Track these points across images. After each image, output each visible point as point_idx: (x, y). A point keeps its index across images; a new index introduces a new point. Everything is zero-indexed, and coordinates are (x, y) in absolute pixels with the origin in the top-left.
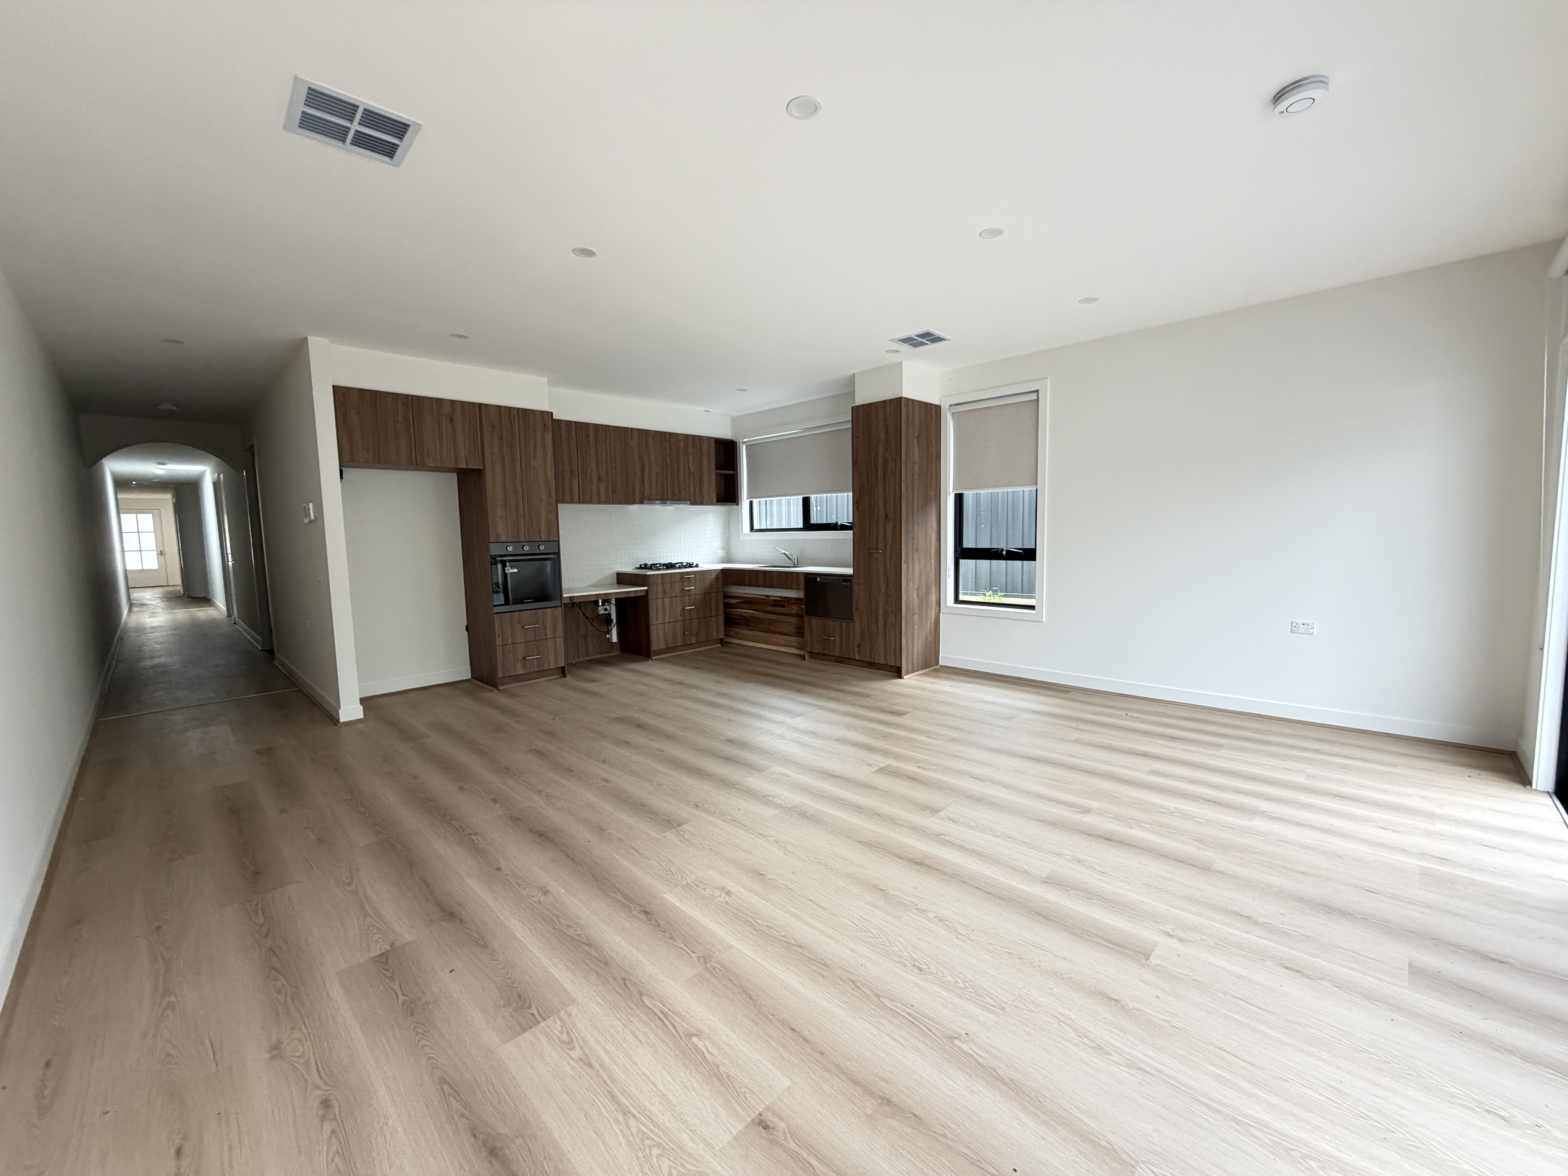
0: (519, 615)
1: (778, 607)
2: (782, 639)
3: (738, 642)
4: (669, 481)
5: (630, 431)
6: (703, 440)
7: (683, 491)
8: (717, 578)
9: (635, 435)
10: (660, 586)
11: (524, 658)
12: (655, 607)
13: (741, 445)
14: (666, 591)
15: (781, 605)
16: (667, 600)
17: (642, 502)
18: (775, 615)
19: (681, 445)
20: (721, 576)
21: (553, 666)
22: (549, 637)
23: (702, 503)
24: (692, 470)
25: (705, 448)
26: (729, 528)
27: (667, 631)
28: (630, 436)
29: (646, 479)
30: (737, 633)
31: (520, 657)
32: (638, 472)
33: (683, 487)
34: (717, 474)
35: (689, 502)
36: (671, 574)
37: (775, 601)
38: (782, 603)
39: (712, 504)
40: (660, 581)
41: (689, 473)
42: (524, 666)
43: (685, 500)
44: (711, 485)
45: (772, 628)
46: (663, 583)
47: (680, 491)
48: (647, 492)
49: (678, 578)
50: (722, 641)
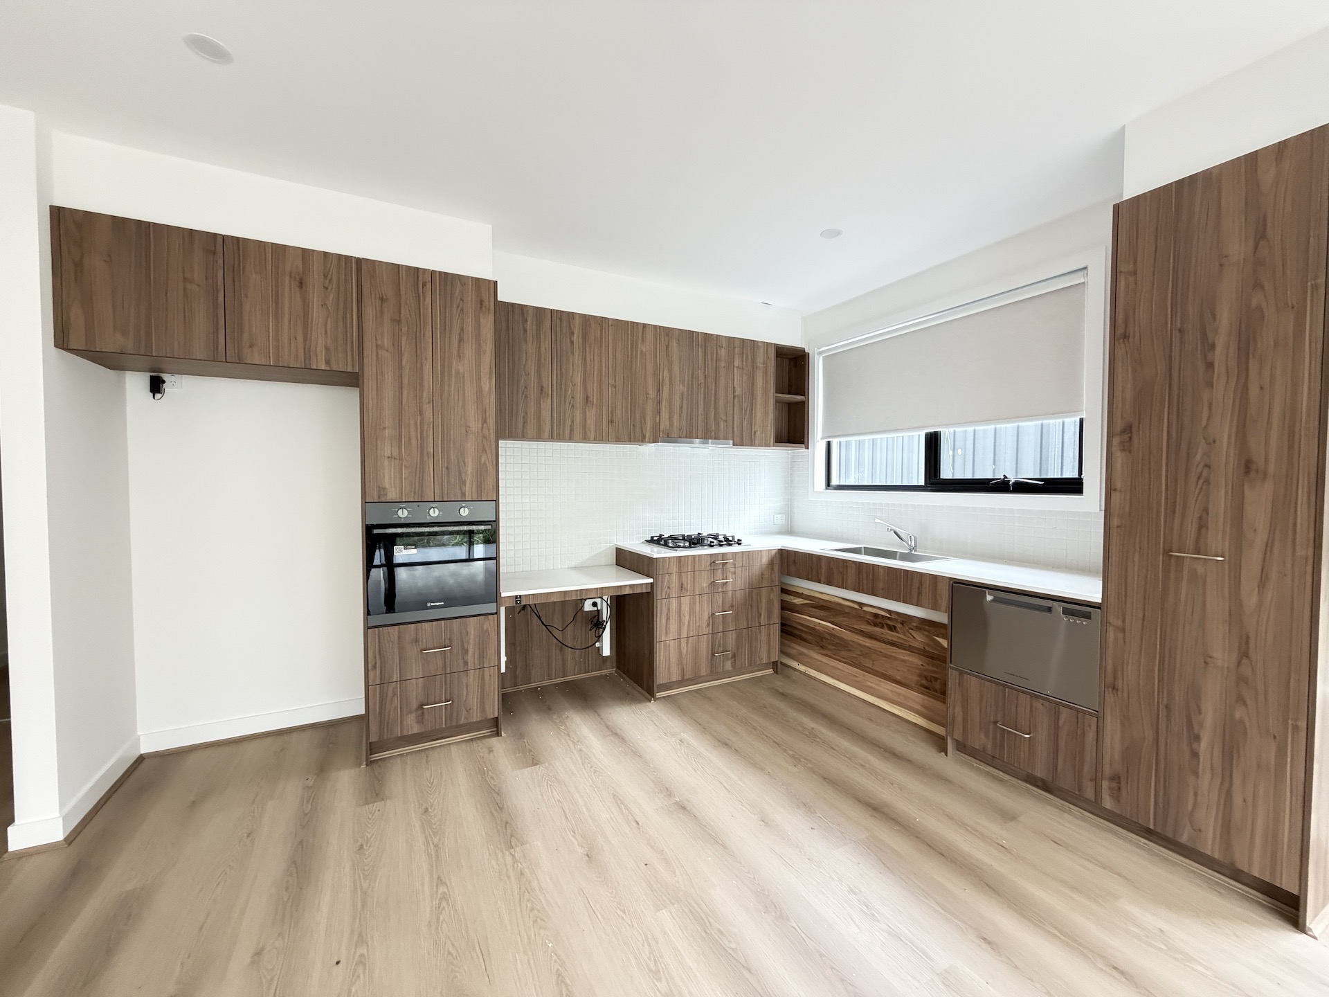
0: (417, 629)
1: (882, 627)
2: (887, 687)
3: (802, 668)
4: (701, 410)
5: (640, 328)
6: (758, 346)
7: (722, 425)
8: (771, 563)
9: (649, 336)
10: (674, 577)
11: (421, 706)
12: (665, 611)
13: (816, 356)
14: (685, 586)
15: (888, 625)
16: (686, 601)
17: (655, 441)
18: (873, 642)
19: (723, 352)
20: (777, 561)
21: (476, 717)
22: (470, 666)
23: (752, 444)
24: (738, 392)
25: (760, 359)
26: (791, 481)
27: (684, 651)
28: (640, 335)
29: (664, 403)
30: (802, 654)
31: (414, 705)
32: (652, 393)
33: (724, 418)
34: (777, 401)
35: (731, 442)
36: (694, 556)
37: (876, 615)
38: (891, 623)
39: (767, 445)
40: (674, 569)
41: (734, 397)
42: (420, 720)
43: (725, 438)
44: (766, 417)
45: (868, 663)
46: (680, 573)
47: (717, 424)
48: (664, 424)
49: (705, 564)
50: (775, 665)
